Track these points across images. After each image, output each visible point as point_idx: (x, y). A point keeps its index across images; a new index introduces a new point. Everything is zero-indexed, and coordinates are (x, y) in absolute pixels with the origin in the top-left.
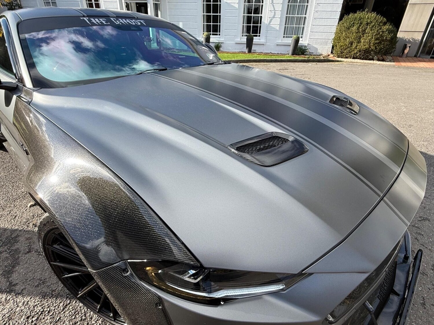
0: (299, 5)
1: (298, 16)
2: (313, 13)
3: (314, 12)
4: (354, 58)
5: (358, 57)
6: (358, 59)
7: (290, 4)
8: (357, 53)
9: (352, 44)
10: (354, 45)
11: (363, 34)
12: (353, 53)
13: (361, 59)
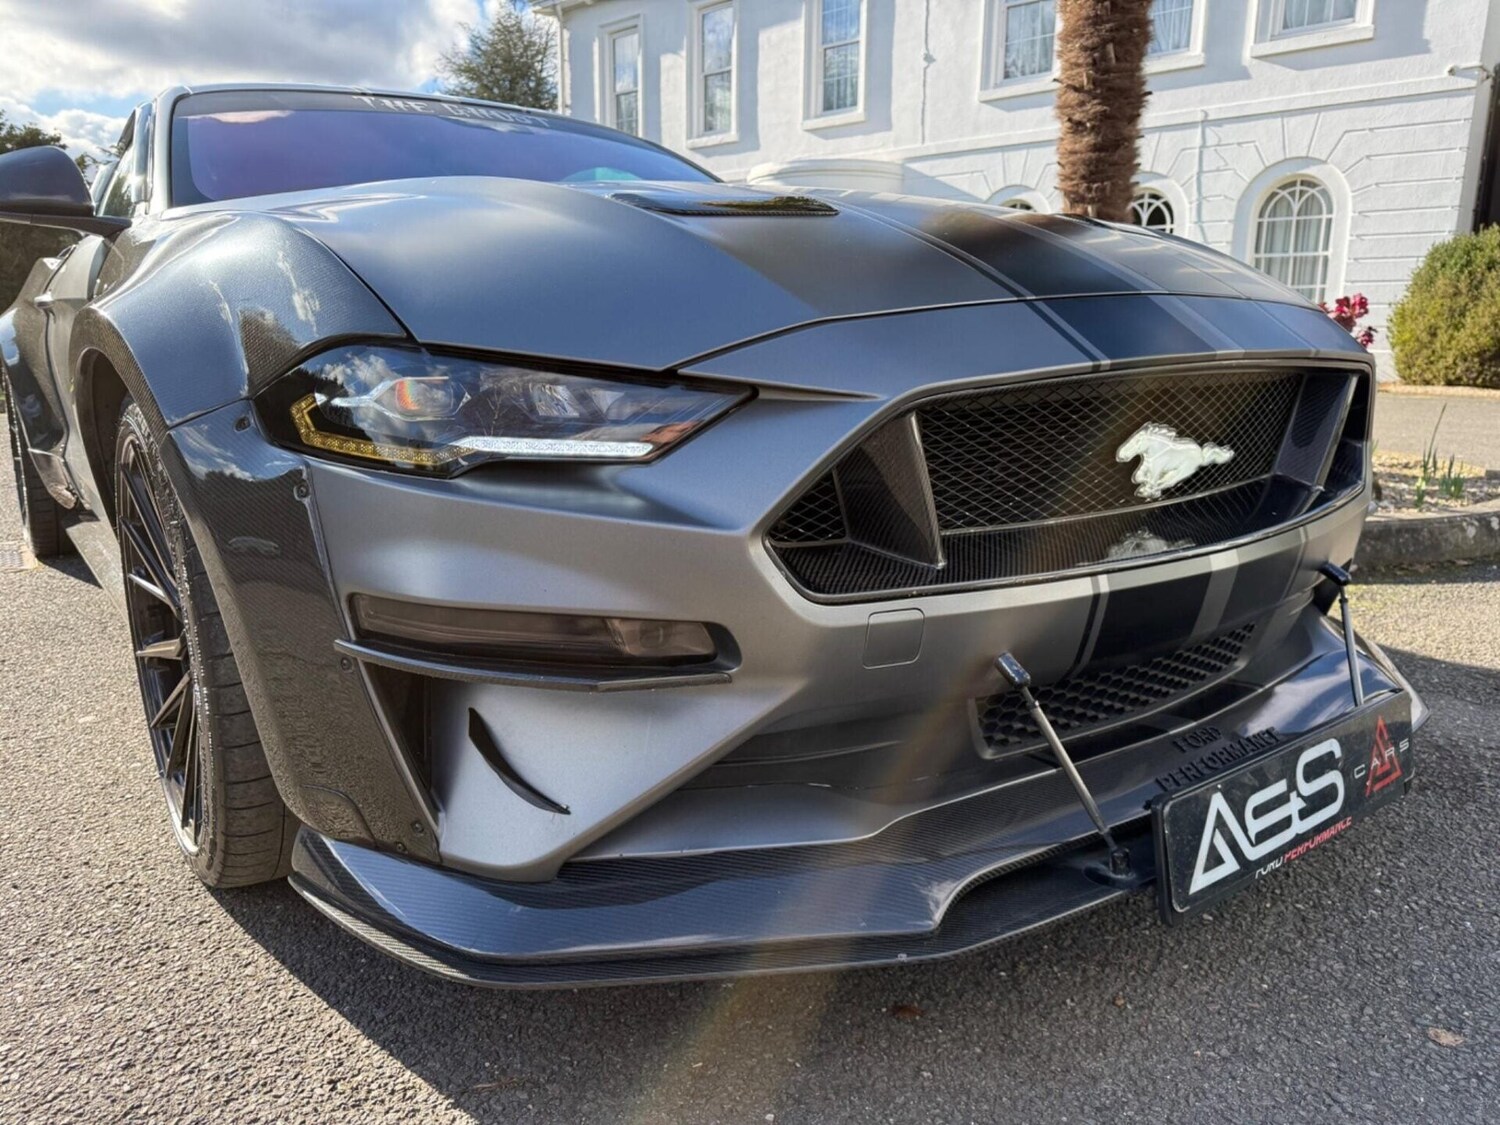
0: (1298, 222)
1: (1299, 254)
2: (1347, 243)
3: (1351, 241)
4: (1449, 383)
5: (1465, 379)
6: (1468, 385)
7: (1266, 220)
8: (1455, 363)
9: (1434, 335)
10: (1443, 337)
11: (1476, 298)
12: (1441, 364)
13: (1475, 385)
